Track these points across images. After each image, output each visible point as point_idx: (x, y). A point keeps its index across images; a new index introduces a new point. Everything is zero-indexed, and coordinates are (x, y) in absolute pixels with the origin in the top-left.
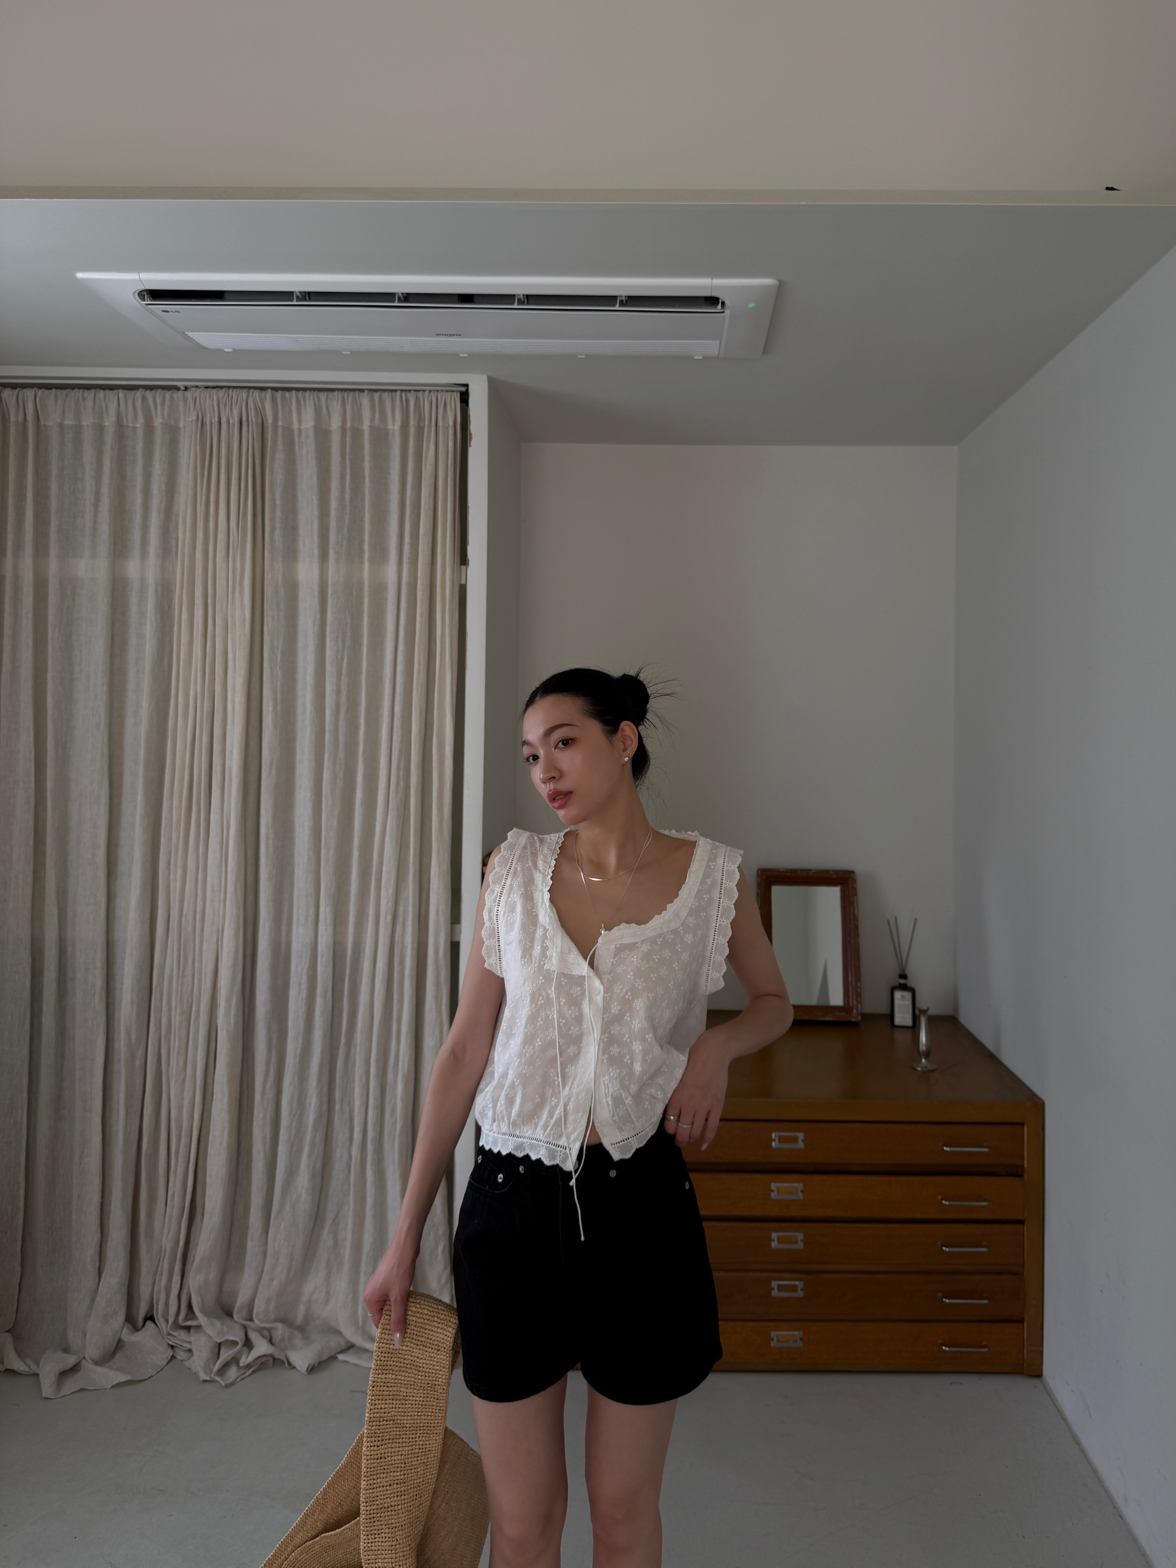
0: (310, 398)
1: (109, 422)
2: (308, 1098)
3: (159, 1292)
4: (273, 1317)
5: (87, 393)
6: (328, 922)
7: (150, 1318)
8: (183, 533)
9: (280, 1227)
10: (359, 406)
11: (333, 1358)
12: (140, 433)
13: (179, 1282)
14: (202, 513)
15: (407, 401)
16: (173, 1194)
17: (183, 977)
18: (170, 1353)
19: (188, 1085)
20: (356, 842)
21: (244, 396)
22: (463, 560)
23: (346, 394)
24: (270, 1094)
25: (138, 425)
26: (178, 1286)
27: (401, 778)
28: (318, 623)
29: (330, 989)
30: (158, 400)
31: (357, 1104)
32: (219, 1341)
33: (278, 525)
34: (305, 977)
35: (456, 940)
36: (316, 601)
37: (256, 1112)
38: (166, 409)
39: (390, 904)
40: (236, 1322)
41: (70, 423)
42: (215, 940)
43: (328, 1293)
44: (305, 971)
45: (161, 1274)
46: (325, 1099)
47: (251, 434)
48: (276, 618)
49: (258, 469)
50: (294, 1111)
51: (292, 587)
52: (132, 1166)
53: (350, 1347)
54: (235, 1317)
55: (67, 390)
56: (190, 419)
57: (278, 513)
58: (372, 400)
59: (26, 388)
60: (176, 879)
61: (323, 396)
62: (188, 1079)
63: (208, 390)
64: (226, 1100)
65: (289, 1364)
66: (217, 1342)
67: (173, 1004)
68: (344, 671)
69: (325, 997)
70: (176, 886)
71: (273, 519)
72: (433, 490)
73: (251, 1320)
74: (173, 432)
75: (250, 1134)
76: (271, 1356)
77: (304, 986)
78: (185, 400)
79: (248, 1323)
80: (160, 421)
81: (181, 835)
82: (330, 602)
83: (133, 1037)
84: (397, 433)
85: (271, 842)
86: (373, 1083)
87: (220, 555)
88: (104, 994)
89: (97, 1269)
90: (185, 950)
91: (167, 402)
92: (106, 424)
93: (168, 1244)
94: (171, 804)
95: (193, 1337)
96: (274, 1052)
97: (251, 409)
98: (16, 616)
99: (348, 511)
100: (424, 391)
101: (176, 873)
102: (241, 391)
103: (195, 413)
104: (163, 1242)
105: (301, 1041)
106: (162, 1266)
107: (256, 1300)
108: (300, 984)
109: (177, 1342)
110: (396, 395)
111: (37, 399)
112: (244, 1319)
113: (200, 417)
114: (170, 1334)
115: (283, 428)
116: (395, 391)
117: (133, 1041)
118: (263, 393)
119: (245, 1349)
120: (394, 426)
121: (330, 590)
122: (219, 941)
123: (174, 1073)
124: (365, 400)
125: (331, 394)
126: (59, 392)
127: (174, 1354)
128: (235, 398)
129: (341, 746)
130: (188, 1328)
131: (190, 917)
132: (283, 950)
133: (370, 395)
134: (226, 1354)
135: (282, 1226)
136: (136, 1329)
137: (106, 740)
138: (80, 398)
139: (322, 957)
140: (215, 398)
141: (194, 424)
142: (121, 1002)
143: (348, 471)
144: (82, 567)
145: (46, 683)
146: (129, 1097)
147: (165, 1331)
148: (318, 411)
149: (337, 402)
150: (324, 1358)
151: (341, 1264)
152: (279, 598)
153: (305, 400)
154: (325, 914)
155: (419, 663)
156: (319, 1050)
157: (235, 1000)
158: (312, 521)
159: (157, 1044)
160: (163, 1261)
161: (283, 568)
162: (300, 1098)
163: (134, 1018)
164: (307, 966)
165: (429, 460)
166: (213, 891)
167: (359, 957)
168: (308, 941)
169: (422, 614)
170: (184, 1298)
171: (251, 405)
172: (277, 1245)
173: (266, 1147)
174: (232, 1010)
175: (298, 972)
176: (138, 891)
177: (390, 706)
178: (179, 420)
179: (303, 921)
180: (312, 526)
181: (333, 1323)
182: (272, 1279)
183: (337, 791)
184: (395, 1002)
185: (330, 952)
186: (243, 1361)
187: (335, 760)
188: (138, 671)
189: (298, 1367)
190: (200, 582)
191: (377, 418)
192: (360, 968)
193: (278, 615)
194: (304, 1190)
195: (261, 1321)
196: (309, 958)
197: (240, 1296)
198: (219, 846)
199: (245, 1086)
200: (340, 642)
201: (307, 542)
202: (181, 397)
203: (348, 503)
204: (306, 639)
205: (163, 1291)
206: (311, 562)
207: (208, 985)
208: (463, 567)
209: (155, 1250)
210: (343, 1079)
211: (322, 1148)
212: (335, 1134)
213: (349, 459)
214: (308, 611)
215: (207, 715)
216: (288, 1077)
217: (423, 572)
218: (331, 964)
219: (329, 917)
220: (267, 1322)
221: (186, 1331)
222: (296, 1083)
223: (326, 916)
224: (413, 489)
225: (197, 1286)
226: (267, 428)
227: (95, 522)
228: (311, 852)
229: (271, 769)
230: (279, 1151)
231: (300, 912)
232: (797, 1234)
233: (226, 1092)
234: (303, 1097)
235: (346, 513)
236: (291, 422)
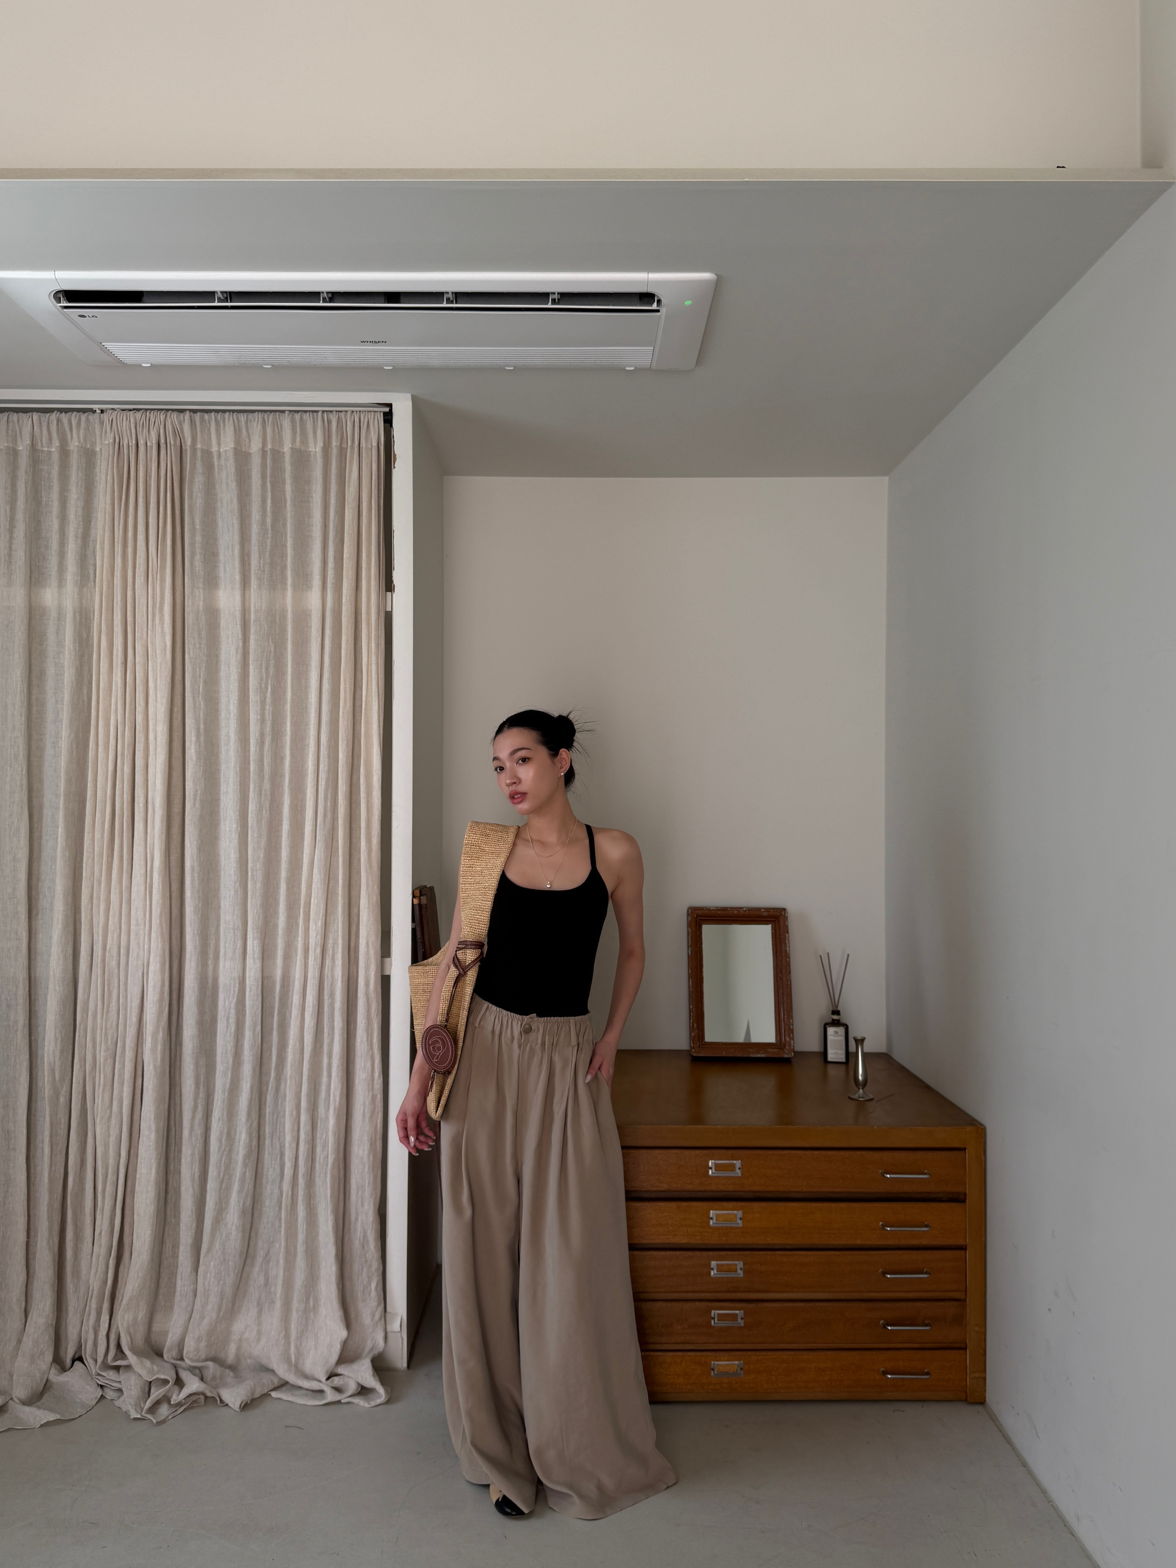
0: (229, 419)
1: (23, 446)
2: (238, 1133)
3: (87, 1332)
4: (203, 1357)
6: (255, 956)
7: (78, 1358)
8: (101, 559)
9: (210, 1265)
10: (279, 429)
11: (266, 1396)
12: (56, 457)
13: (108, 1321)
14: (120, 538)
15: (329, 422)
16: (101, 1233)
17: (108, 1012)
19: (114, 1122)
20: (283, 874)
21: (162, 417)
22: (389, 586)
23: (266, 416)
24: (199, 1131)
25: (53, 450)
26: (107, 1325)
27: (329, 808)
28: (240, 651)
29: (259, 1022)
31: (288, 1138)
32: (150, 1380)
33: (198, 551)
34: (233, 1012)
35: (387, 973)
36: (239, 628)
37: (184, 1149)
38: (82, 432)
39: (319, 937)
40: (166, 1361)
42: (141, 974)
43: (259, 1333)
44: (233, 1005)
45: (89, 1315)
46: (255, 1134)
47: (169, 458)
48: (197, 645)
49: (177, 493)
50: (223, 1147)
51: (212, 614)
52: (57, 1205)
53: (284, 1385)
54: (165, 1356)
56: (107, 442)
57: (198, 538)
58: (293, 422)
60: (99, 912)
61: (242, 417)
62: (113, 1116)
63: (125, 413)
64: (153, 1136)
65: (222, 1402)
66: (147, 1382)
67: (98, 1039)
68: (268, 700)
69: (254, 1030)
70: (99, 920)
71: (193, 544)
72: (356, 514)
73: (182, 1359)
74: (89, 456)
75: (178, 1171)
76: (203, 1394)
77: (232, 1020)
78: (101, 423)
79: (178, 1362)
80: (76, 444)
81: (104, 867)
82: (252, 630)
83: (57, 1074)
84: (319, 455)
85: (196, 874)
86: (303, 1117)
87: (140, 580)
88: (26, 1032)
89: (23, 1310)
90: (109, 985)
91: (83, 425)
92: (20, 448)
93: (95, 1284)
94: (93, 836)
95: (123, 1376)
96: (201, 1088)
97: (169, 431)
99: (270, 536)
100: (346, 411)
101: (99, 907)
102: (159, 413)
103: (112, 435)
104: (91, 1282)
105: (229, 1076)
106: (90, 1306)
107: (187, 1339)
108: (228, 1019)
109: (106, 1382)
110: (317, 415)
112: (174, 1359)
113: (117, 440)
114: (99, 1375)
115: (203, 451)
116: (316, 412)
117: (57, 1078)
118: (182, 415)
119: (176, 1388)
120: (316, 448)
121: (253, 617)
122: (144, 976)
123: (99, 1110)
124: (286, 421)
125: (251, 415)
127: (103, 1395)
128: (152, 420)
129: (267, 777)
130: (117, 1368)
131: (114, 952)
132: (210, 984)
133: (290, 417)
134: (156, 1394)
135: (212, 1264)
136: (63, 1369)
137: (24, 772)
139: (250, 991)
140: (132, 420)
141: (111, 447)
142: (44, 1039)
143: (269, 494)
146: (53, 1136)
147: (94, 1371)
148: (237, 432)
149: (258, 424)
150: (257, 1395)
151: (273, 1302)
152: (201, 626)
153: (224, 422)
154: (253, 947)
155: (345, 691)
156: (249, 1085)
157: (161, 1034)
158: (233, 547)
159: (81, 1082)
160: (91, 1300)
161: (204, 595)
162: (229, 1134)
163: (58, 1053)
164: (235, 1000)
165: (352, 483)
166: (137, 925)
167: (288, 991)
168: (236, 975)
169: (347, 641)
170: (113, 1337)
171: (169, 427)
172: (206, 1284)
173: (195, 1185)
174: (159, 1044)
175: (226, 1006)
176: (60, 926)
177: (316, 736)
178: (96, 443)
179: (230, 955)
180: (233, 551)
181: (264, 1361)
182: (202, 1318)
183: (263, 822)
184: (326, 1035)
185: (258, 986)
186: (175, 1399)
187: (261, 790)
188: (57, 702)
189: (230, 1405)
190: (119, 609)
191: (298, 439)
192: (290, 1000)
193: (200, 644)
194: (234, 1228)
195: (191, 1360)
196: (237, 992)
197: (170, 1336)
198: (143, 878)
199: (172, 1123)
200: (264, 671)
201: (228, 569)
202: (97, 421)
203: (270, 528)
204: (229, 667)
205: (91, 1330)
206: (232, 588)
207: (133, 1019)
208: (389, 594)
209: (83, 1290)
210: (273, 1114)
211: (251, 1186)
212: (265, 1170)
213: (270, 481)
214: (230, 639)
215: (128, 745)
216: (216, 1113)
217: (348, 598)
218: (260, 998)
219: (257, 950)
220: (198, 1361)
221: (115, 1371)
222: (226, 1119)
223: (254, 950)
224: (336, 512)
225: (125, 1325)
226: (186, 450)
227: (10, 548)
228: (238, 884)
229: (195, 800)
230: (208, 1188)
231: (227, 945)
232: (736, 1262)
233: (153, 1128)
234: (233, 1133)
235: (268, 538)
236: (210, 445)
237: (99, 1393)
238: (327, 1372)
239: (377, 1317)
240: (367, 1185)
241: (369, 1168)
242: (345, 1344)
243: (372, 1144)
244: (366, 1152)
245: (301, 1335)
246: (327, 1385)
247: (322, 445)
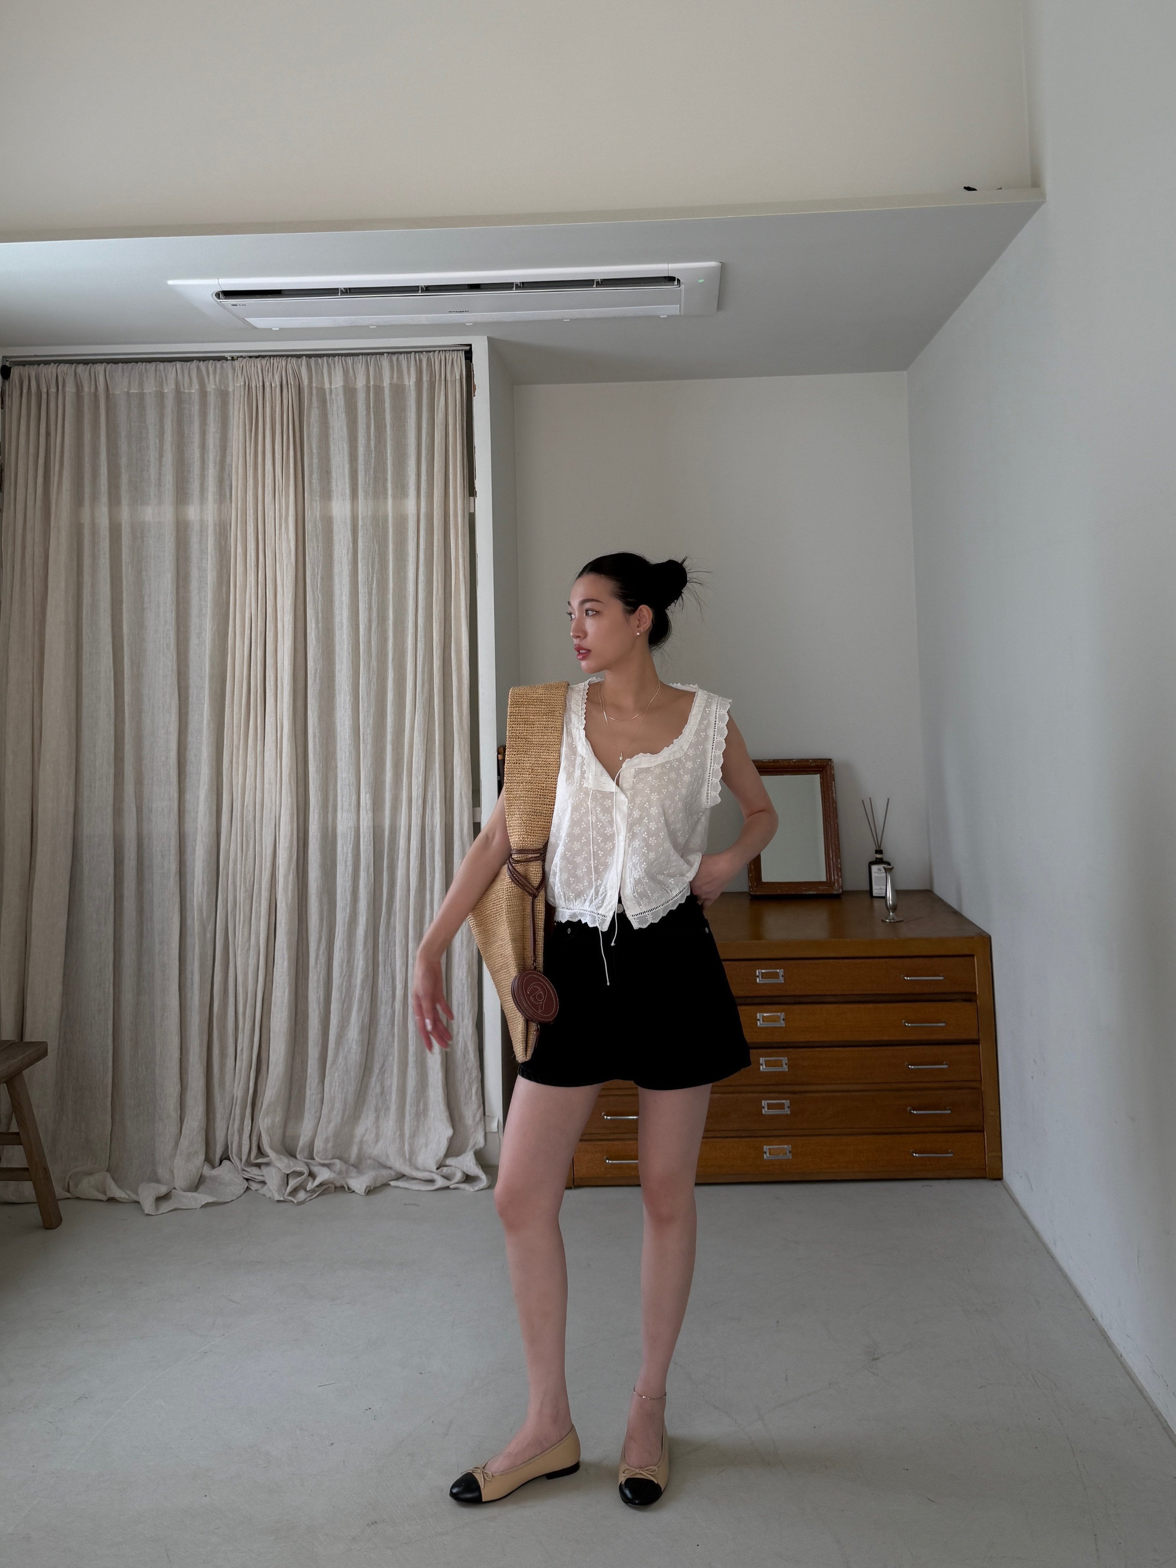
0: (339, 362)
1: (169, 389)
2: (356, 961)
3: (233, 1135)
4: (330, 1156)
5: (149, 365)
6: (368, 807)
7: (225, 1157)
8: (236, 481)
9: (334, 1077)
10: (380, 368)
11: (386, 1184)
12: (196, 398)
13: (250, 1124)
14: (252, 463)
15: (420, 361)
16: (242, 1050)
17: (246, 859)
18: (246, 1184)
19: (252, 953)
20: (389, 737)
21: (284, 363)
22: (472, 492)
23: (369, 357)
24: (323, 959)
25: (193, 391)
26: (250, 1128)
27: (426, 680)
28: (351, 551)
29: (372, 864)
30: (211, 370)
31: (398, 964)
32: (288, 1172)
33: (315, 470)
34: (350, 855)
36: (349, 532)
37: (311, 975)
38: (217, 376)
39: (420, 790)
40: (298, 1160)
41: (136, 391)
42: (273, 826)
43: (377, 1135)
44: (350, 850)
45: (234, 1119)
46: (370, 961)
47: (290, 395)
48: (316, 548)
49: (297, 423)
50: (344, 973)
51: (328, 522)
53: (400, 1175)
54: (298, 1156)
55: (132, 364)
56: (239, 385)
57: (315, 460)
58: (391, 362)
59: (97, 363)
60: (237, 775)
61: (349, 360)
62: (252, 949)
63: (253, 359)
64: (286, 963)
65: (349, 1188)
66: (285, 1173)
67: (238, 884)
68: (374, 592)
69: (368, 871)
70: (238, 781)
71: (310, 465)
72: (444, 435)
73: (313, 1158)
74: (224, 396)
75: (306, 997)
76: (333, 1183)
77: (350, 863)
78: (234, 369)
79: (310, 1158)
80: (213, 387)
81: (242, 735)
82: (360, 534)
83: (205, 914)
84: (413, 388)
85: (317, 740)
87: (268, 497)
88: (178, 878)
89: (179, 1116)
90: (247, 836)
91: (218, 371)
92: (166, 391)
93: (238, 1093)
94: (233, 710)
95: (265, 1170)
96: (325, 922)
97: (289, 374)
98: (94, 557)
99: (373, 456)
100: (434, 351)
101: (238, 770)
102: (281, 358)
103: (243, 379)
104: (235, 1091)
105: (348, 911)
106: (235, 1112)
107: (316, 1141)
108: (346, 862)
109: (251, 1176)
110: (411, 356)
111: (107, 373)
112: (306, 1158)
113: (247, 383)
114: (244, 1170)
115: (317, 388)
116: (410, 352)
117: (204, 917)
118: (300, 360)
119: (310, 1179)
120: (410, 382)
121: (360, 523)
122: (277, 826)
123: (240, 943)
124: (385, 362)
125: (356, 358)
126: (125, 366)
127: (249, 1186)
128: (276, 365)
129: (374, 655)
130: (259, 1166)
131: (251, 808)
132: (330, 833)
133: (389, 358)
134: (293, 1183)
135: (336, 1074)
136: (214, 1166)
137: (175, 658)
138: (144, 371)
139: (364, 837)
140: (259, 366)
141: (242, 388)
142: (193, 884)
143: (372, 422)
144: (149, 513)
145: (121, 613)
146: (202, 966)
147: (239, 1167)
148: (346, 373)
149: (362, 365)
150: (378, 1184)
151: (388, 1109)
152: (318, 532)
153: (334, 365)
154: (366, 800)
155: (437, 581)
156: (365, 918)
157: (291, 876)
158: (343, 466)
159: (224, 920)
160: (235, 1107)
161: (320, 507)
162: (349, 961)
163: (205, 896)
164: (351, 846)
165: (440, 409)
166: (270, 784)
167: (395, 837)
168: (351, 824)
169: (438, 539)
170: (254, 1139)
171: (290, 371)
172: (332, 1092)
173: (320, 1007)
174: (290, 885)
175: (344, 851)
176: (206, 787)
177: (414, 619)
178: (228, 385)
179: (346, 808)
180: (343, 469)
181: (383, 1159)
182: (329, 1122)
183: (371, 694)
184: (428, 874)
185: (370, 833)
186: (310, 1186)
187: (369, 667)
188: (200, 599)
189: (356, 1191)
190: (252, 521)
191: (395, 376)
192: (397, 846)
193: (318, 547)
194: (354, 1042)
195: (321, 1159)
196: (352, 839)
197: (302, 1138)
198: (274, 744)
199: (300, 955)
200: (370, 567)
201: (339, 484)
202: (230, 367)
203: (373, 449)
204: (341, 565)
205: (236, 1133)
206: (344, 500)
207: (267, 865)
208: (472, 498)
209: (227, 1100)
210: (385, 943)
211: (368, 1005)
212: (380, 992)
213: (373, 412)
214: (342, 542)
215: (261, 634)
216: (338, 943)
217: (439, 504)
218: (372, 843)
219: (369, 802)
220: (325, 1159)
221: (257, 1168)
222: (346, 948)
223: (366, 802)
224: (427, 434)
225: (265, 1126)
226: (303, 388)
227: (160, 474)
228: (352, 747)
229: (315, 677)
230: (332, 1009)
231: (344, 799)
232: (782, 1058)
233: (286, 957)
234: (352, 960)
235: (372, 457)
236: (323, 383)
237: (245, 1185)
238: (437, 1162)
239: (478, 1118)
240: (466, 1003)
241: (468, 988)
242: (451, 1140)
243: (470, 967)
244: (465, 974)
245: (413, 1136)
246: (438, 1174)
247: (415, 380)
